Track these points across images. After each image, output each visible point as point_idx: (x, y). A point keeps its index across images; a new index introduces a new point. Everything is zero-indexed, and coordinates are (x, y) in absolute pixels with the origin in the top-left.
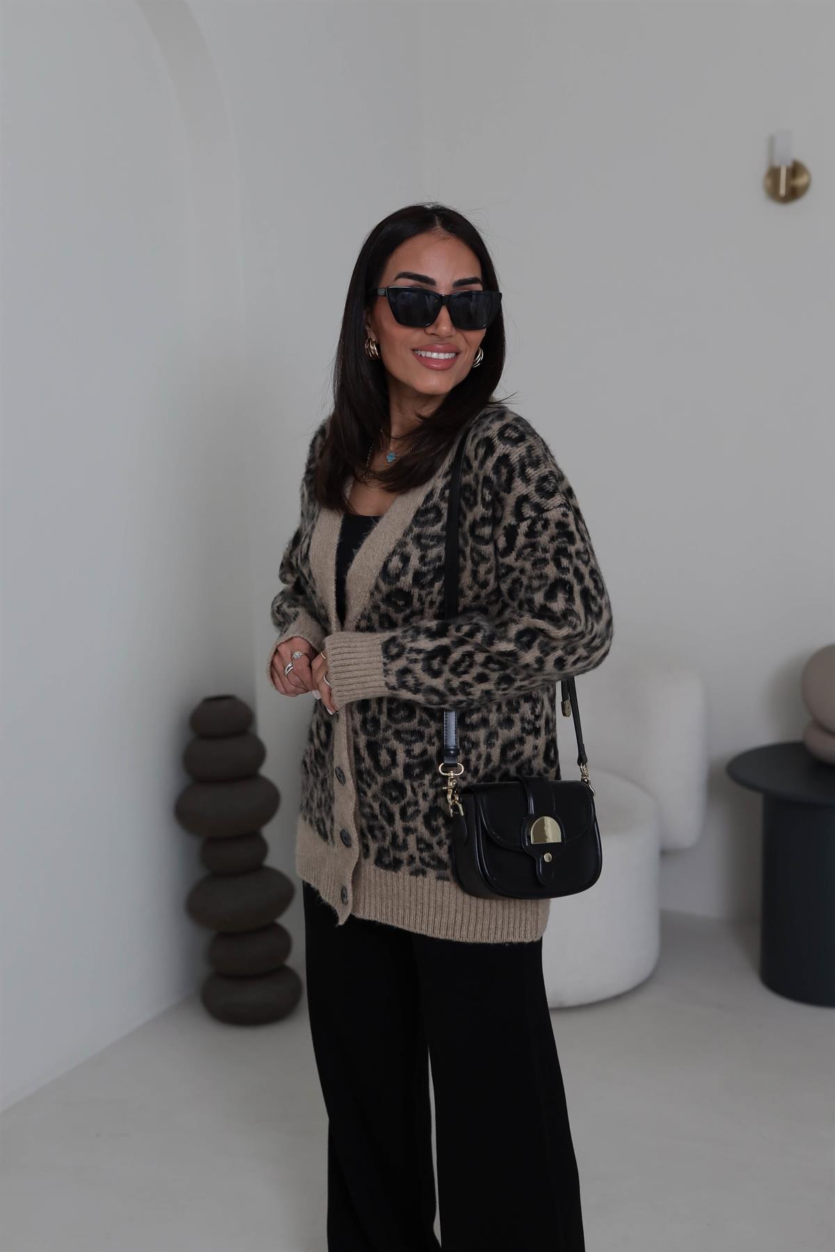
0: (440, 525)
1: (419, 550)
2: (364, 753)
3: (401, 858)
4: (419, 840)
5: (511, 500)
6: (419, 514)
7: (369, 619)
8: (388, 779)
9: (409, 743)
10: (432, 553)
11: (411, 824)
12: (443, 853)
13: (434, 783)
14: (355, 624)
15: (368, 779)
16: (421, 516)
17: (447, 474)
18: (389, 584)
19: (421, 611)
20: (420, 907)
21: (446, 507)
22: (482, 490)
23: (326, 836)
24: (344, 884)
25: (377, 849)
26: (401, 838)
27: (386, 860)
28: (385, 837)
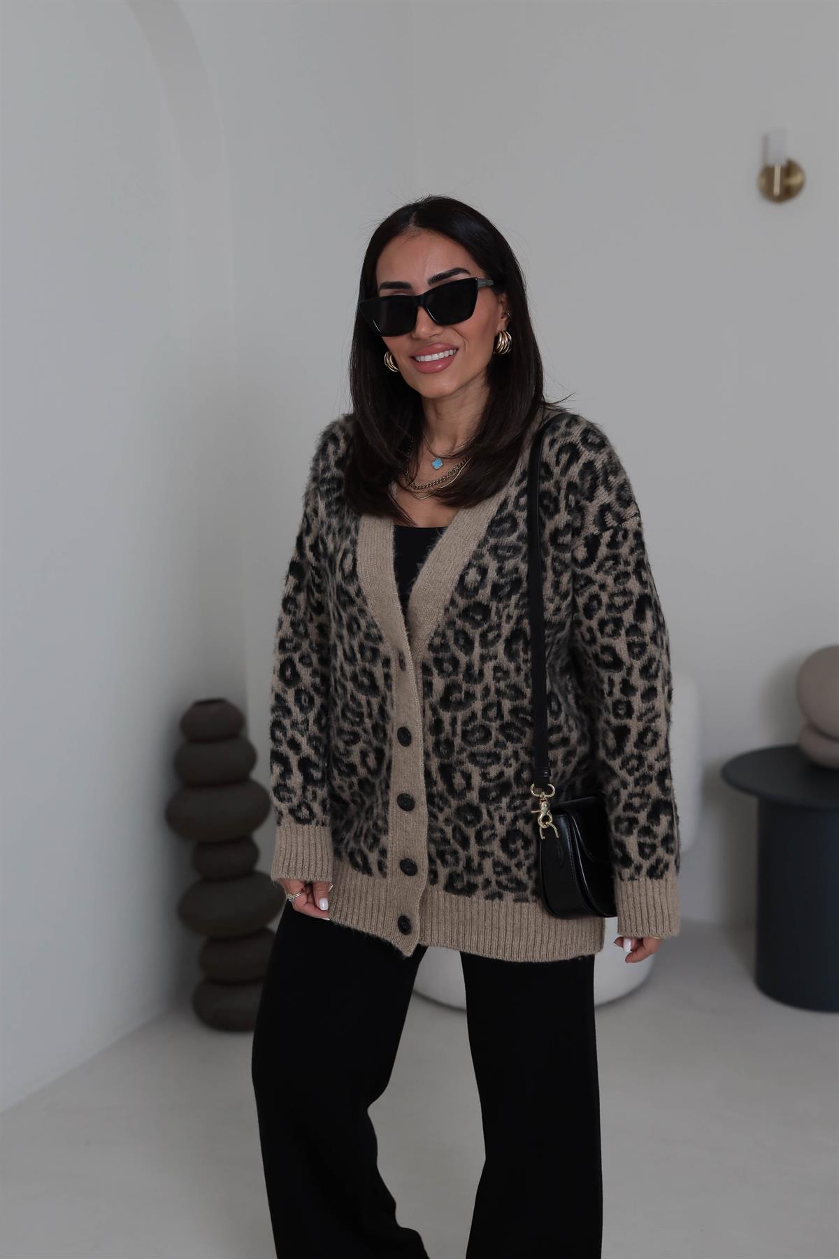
0: (515, 535)
1: (496, 562)
2: (436, 775)
3: (476, 883)
4: (496, 864)
5: (593, 509)
6: (495, 525)
7: (444, 636)
8: (463, 803)
9: (484, 766)
10: (509, 565)
11: (488, 848)
13: (512, 805)
14: (427, 642)
15: (441, 802)
16: (495, 526)
17: (520, 482)
18: (467, 598)
19: (499, 626)
20: (495, 932)
21: (522, 516)
22: (566, 497)
23: (367, 868)
24: (404, 914)
25: (448, 874)
26: (476, 862)
27: (458, 885)
28: (458, 862)
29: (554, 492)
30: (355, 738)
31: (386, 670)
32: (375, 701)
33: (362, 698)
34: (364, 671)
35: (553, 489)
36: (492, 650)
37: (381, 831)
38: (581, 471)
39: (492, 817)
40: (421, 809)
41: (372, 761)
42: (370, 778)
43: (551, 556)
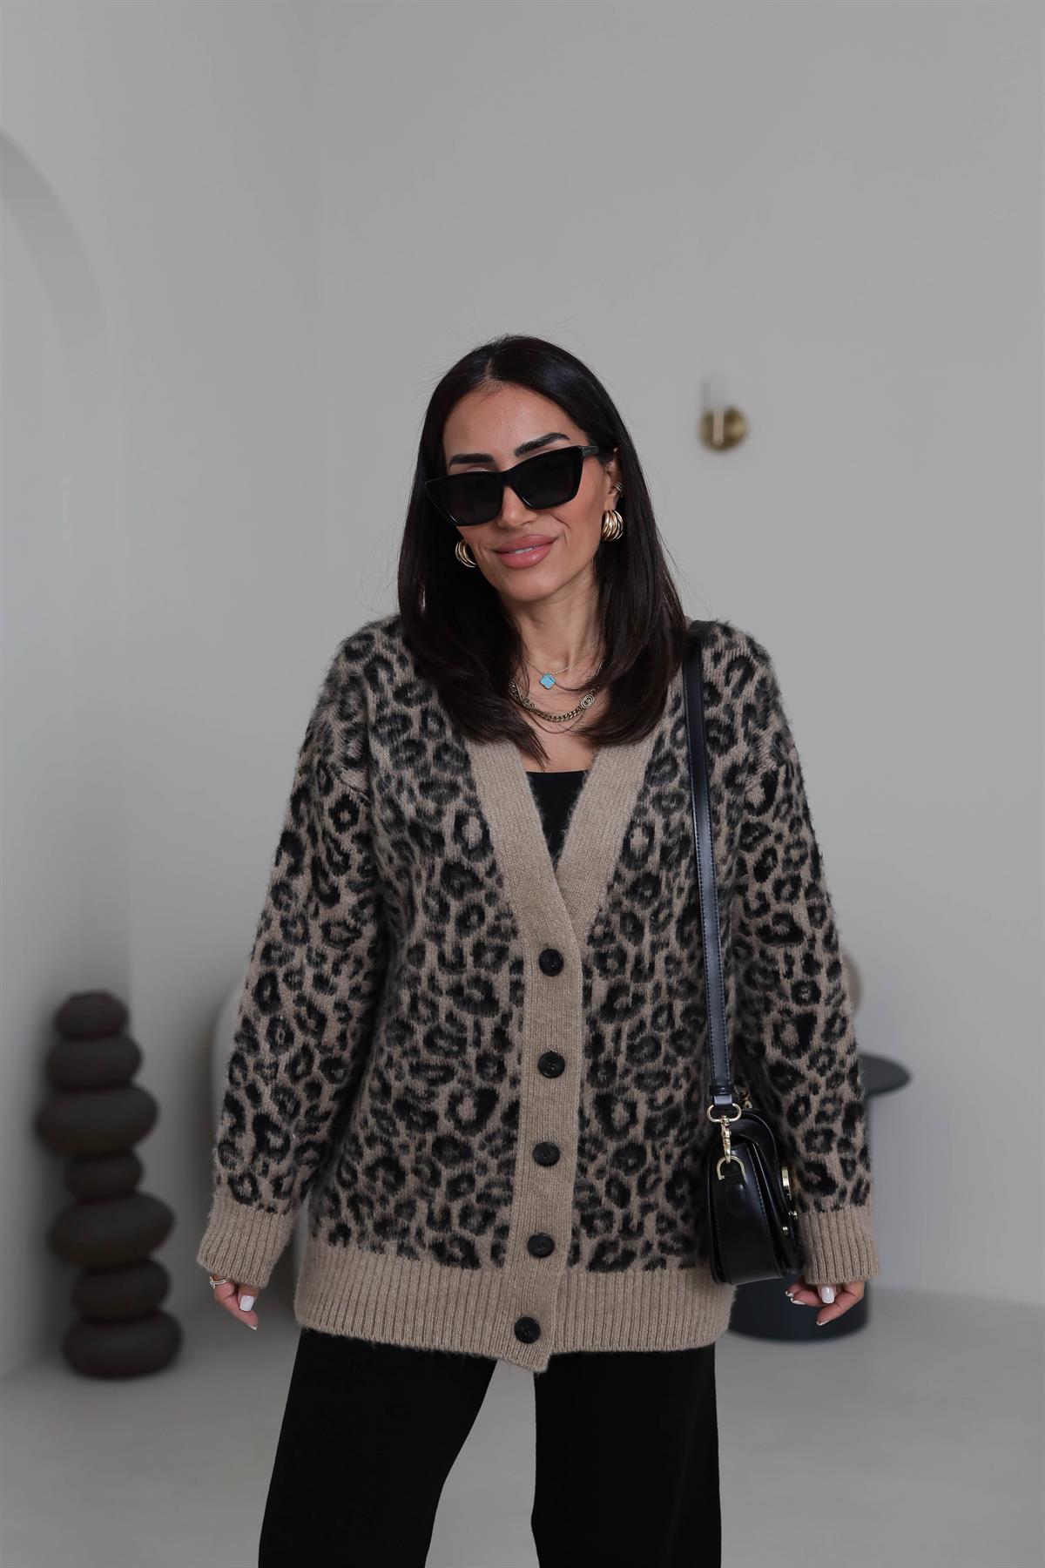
0: (677, 779)
1: (661, 817)
2: (590, 1112)
3: (634, 1249)
4: (661, 1218)
5: (767, 738)
6: (654, 768)
7: (608, 923)
8: (624, 1143)
9: (653, 1090)
10: (676, 817)
11: (651, 1199)
12: (685, 1229)
13: (681, 1139)
14: (586, 934)
15: (595, 1149)
16: (656, 769)
17: (675, 709)
18: (635, 869)
19: (670, 902)
20: (655, 1313)
21: (681, 753)
22: (745, 723)
23: (470, 1259)
24: (527, 1314)
25: (595, 1245)
26: (635, 1222)
27: (610, 1258)
28: (612, 1226)
29: (724, 719)
30: (448, 1073)
31: (515, 977)
32: (488, 1024)
33: (468, 1019)
34: (476, 981)
35: (723, 715)
36: (663, 934)
37: (498, 1202)
38: (757, 690)
39: (656, 1157)
40: (570, 1160)
41: (467, 1110)
42: (458, 1135)
43: (725, 802)
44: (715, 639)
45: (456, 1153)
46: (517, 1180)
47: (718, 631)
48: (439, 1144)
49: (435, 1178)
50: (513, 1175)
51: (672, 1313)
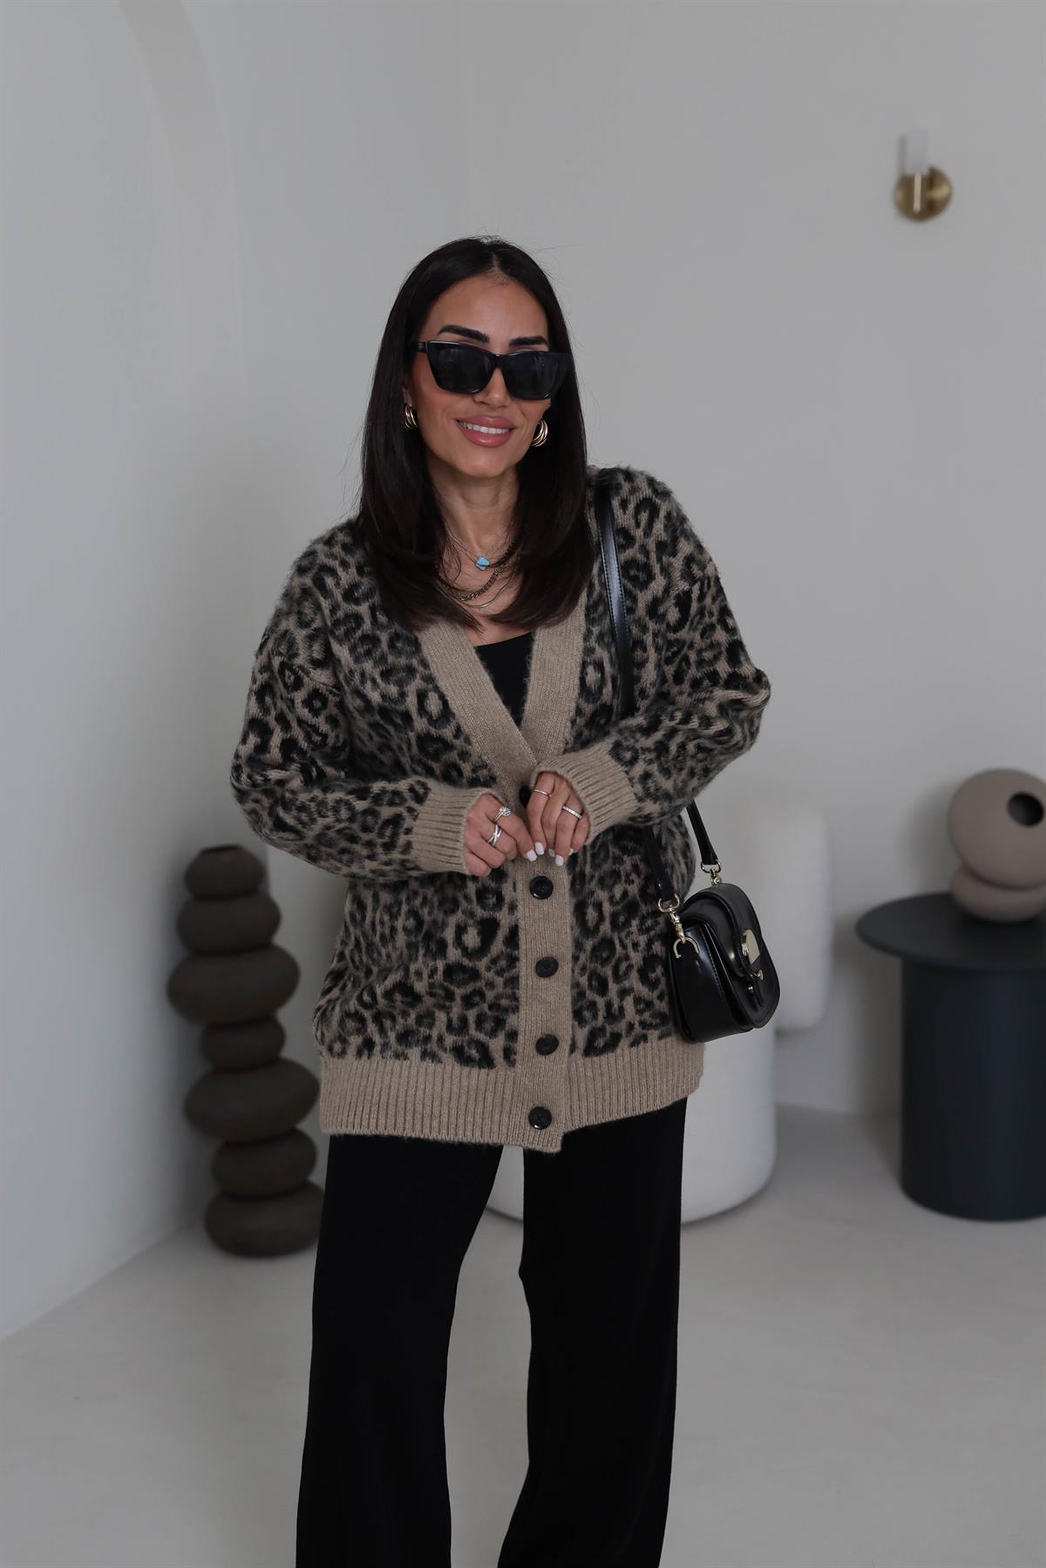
1: (605, 653)
3: (619, 1031)
4: (637, 1001)
8: (598, 939)
9: (611, 888)
11: (626, 984)
12: (662, 1006)
18: (593, 702)
20: (644, 1080)
22: (659, 560)
23: (486, 1061)
24: (538, 1104)
25: (587, 1034)
26: (616, 1006)
27: (601, 1042)
28: (597, 1014)
29: (641, 558)
35: (638, 555)
37: (506, 1010)
38: (665, 526)
39: (624, 947)
40: (565, 969)
41: (472, 938)
42: (466, 962)
43: (651, 632)
44: (619, 487)
45: (466, 976)
46: (522, 993)
47: (621, 478)
48: (450, 971)
49: (450, 996)
50: (518, 989)
51: (658, 1078)
